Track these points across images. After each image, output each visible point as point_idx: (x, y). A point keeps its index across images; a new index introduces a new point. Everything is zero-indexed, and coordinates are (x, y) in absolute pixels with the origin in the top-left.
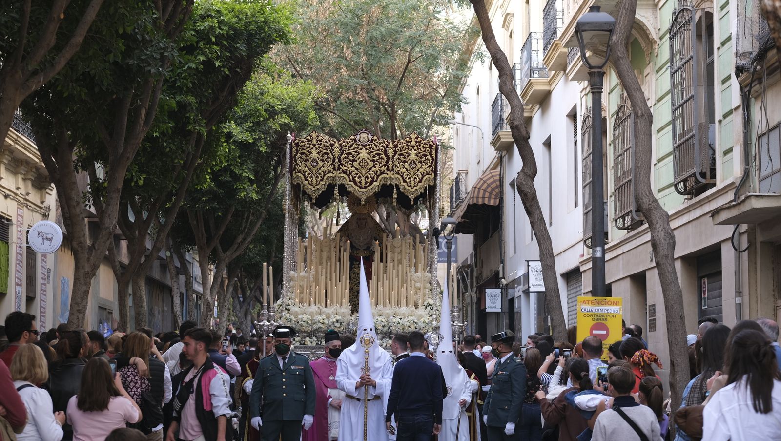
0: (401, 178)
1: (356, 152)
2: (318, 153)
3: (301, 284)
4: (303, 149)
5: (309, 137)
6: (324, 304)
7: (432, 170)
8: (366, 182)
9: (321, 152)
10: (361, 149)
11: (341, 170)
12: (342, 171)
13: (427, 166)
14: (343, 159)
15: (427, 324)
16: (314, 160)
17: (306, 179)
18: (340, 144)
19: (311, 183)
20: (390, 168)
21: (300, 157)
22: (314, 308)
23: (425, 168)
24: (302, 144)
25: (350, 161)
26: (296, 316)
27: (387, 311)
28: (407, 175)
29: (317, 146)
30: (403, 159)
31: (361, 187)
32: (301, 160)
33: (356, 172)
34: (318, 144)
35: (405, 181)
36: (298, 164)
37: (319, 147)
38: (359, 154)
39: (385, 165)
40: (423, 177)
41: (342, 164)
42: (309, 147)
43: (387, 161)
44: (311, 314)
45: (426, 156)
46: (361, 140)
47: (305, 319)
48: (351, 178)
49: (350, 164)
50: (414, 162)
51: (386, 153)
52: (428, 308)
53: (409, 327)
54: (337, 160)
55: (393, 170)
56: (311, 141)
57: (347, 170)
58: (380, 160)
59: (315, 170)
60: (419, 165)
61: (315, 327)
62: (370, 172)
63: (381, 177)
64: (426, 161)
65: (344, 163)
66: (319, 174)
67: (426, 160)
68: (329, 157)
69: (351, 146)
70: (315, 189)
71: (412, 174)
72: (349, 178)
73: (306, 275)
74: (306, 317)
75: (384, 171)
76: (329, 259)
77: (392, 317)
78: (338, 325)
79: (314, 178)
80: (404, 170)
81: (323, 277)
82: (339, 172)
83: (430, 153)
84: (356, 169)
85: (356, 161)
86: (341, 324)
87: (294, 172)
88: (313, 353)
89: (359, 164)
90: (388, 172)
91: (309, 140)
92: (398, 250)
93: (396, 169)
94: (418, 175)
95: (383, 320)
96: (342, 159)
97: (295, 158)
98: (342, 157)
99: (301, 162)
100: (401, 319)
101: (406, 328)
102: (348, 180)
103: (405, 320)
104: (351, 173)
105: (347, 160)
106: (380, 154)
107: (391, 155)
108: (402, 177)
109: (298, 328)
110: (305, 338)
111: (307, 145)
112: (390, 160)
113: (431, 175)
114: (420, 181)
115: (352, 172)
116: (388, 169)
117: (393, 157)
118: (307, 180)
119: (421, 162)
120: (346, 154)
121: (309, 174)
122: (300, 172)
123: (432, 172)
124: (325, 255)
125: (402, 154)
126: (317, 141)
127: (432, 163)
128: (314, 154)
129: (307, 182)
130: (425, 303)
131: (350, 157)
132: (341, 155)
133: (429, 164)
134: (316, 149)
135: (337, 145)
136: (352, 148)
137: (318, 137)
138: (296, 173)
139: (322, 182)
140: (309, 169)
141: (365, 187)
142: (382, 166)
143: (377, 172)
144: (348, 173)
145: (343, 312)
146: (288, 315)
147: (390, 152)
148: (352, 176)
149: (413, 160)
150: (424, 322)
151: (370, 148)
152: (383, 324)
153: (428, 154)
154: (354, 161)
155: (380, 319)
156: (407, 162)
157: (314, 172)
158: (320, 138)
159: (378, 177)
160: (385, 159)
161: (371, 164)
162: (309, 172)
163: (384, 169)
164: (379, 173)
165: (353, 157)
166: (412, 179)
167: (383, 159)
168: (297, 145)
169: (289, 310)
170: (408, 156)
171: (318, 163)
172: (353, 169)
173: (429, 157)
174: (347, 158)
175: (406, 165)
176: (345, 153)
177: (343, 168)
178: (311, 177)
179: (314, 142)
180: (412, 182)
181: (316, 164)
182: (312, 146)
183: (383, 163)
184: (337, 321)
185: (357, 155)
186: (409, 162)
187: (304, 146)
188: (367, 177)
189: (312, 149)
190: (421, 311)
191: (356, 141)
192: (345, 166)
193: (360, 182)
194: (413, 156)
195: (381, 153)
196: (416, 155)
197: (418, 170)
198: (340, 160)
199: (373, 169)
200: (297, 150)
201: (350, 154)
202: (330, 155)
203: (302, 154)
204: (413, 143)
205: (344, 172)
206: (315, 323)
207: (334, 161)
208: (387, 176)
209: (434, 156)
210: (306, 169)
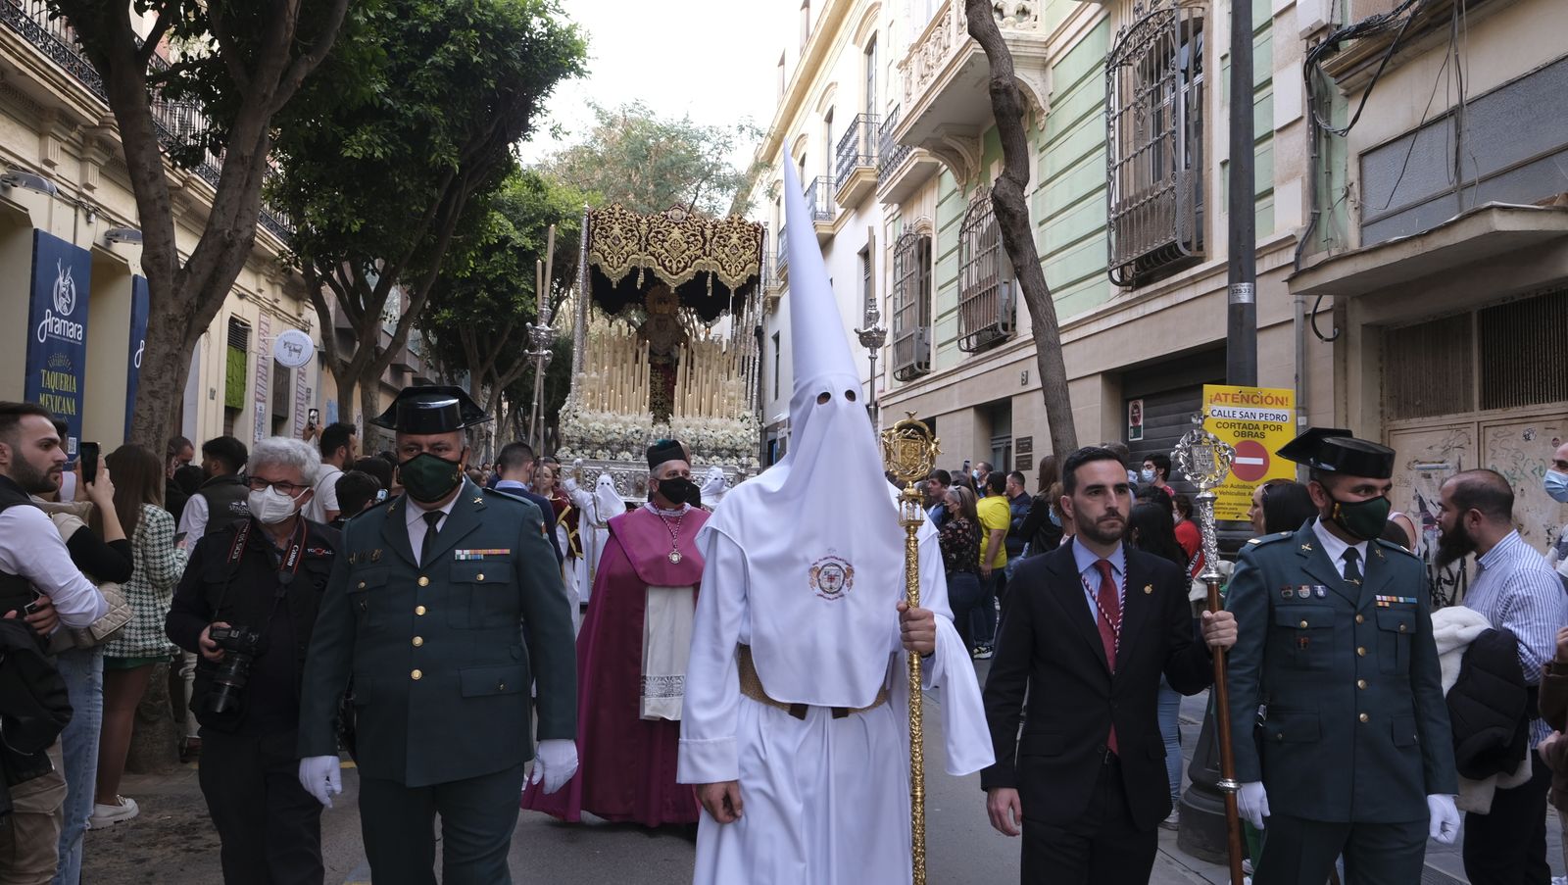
0: (719, 265)
1: (666, 230)
2: (621, 229)
3: (592, 387)
4: (602, 224)
5: (610, 210)
6: (619, 411)
7: (756, 258)
8: (678, 268)
9: (625, 228)
10: (673, 228)
11: (648, 251)
12: (650, 252)
13: (751, 252)
14: (651, 238)
15: (745, 438)
16: (616, 238)
17: (605, 260)
18: (648, 221)
19: (611, 265)
20: (708, 253)
21: (599, 234)
22: (607, 415)
23: (749, 254)
24: (601, 217)
25: (659, 241)
26: (586, 424)
27: (697, 422)
28: (727, 262)
30: (723, 243)
31: (671, 273)
32: (601, 236)
33: (666, 254)
34: (622, 219)
35: (724, 269)
36: (596, 241)
37: (623, 222)
38: (670, 233)
39: (701, 248)
40: (746, 265)
41: (650, 245)
42: (611, 222)
43: (704, 244)
44: (605, 422)
45: (750, 240)
46: (674, 216)
47: (597, 428)
48: (660, 261)
49: (660, 244)
50: (736, 247)
51: (702, 233)
52: (745, 421)
53: (724, 441)
54: (643, 239)
55: (710, 255)
56: (614, 214)
57: (655, 252)
58: (695, 242)
60: (742, 251)
61: (609, 437)
62: (683, 256)
63: (696, 262)
64: (749, 247)
65: (652, 243)
66: (622, 254)
67: (750, 245)
68: (634, 235)
69: (662, 223)
70: (615, 272)
71: (733, 260)
72: (658, 261)
73: (598, 377)
74: (598, 425)
75: (700, 256)
76: (625, 361)
77: (703, 430)
78: (637, 436)
79: (615, 258)
80: (724, 256)
81: (619, 379)
82: (645, 253)
83: (755, 237)
84: (667, 251)
85: (667, 241)
86: (641, 434)
87: (591, 250)
88: (604, 469)
89: (670, 245)
90: (705, 257)
91: (610, 213)
92: (706, 355)
93: (714, 254)
94: (740, 263)
95: (691, 432)
96: (649, 238)
97: (593, 233)
98: (650, 236)
99: (600, 239)
100: (713, 432)
101: (720, 442)
102: (656, 264)
103: (720, 432)
104: (660, 256)
105: (656, 239)
106: (696, 235)
107: (709, 237)
108: (721, 263)
109: (588, 437)
111: (607, 219)
112: (708, 244)
113: (756, 263)
114: (742, 270)
116: (704, 254)
117: (712, 239)
118: (607, 261)
119: (743, 247)
120: (655, 232)
121: (609, 254)
122: (598, 251)
125: (722, 237)
126: (621, 215)
127: (757, 249)
128: (617, 229)
129: (606, 263)
130: (741, 416)
131: (660, 236)
132: (649, 233)
133: (753, 251)
134: (619, 224)
135: (644, 221)
136: (663, 225)
137: (621, 209)
138: (593, 251)
139: (624, 265)
140: (609, 247)
141: (677, 274)
142: (697, 250)
143: (692, 256)
144: (657, 255)
145: (644, 422)
146: (576, 422)
147: (708, 233)
148: (662, 260)
149: (735, 244)
150: (742, 436)
151: (684, 227)
153: (752, 239)
154: (664, 241)
155: (688, 431)
156: (728, 246)
157: (616, 252)
158: (624, 211)
159: (692, 262)
160: (702, 242)
161: (685, 246)
162: (609, 250)
163: (700, 252)
164: (693, 258)
165: (664, 236)
166: (733, 267)
167: (700, 241)
168: (596, 217)
169: (576, 417)
170: (729, 240)
171: (620, 242)
172: (663, 251)
173: (753, 242)
174: (656, 237)
175: (727, 250)
176: (653, 231)
177: (651, 249)
178: (612, 257)
179: (617, 215)
180: (733, 270)
181: (618, 242)
182: (614, 220)
183: (699, 246)
184: (637, 432)
185: (668, 235)
187: (604, 219)
188: (679, 262)
189: (614, 224)
190: (736, 424)
191: (667, 218)
192: (653, 247)
193: (671, 267)
194: (735, 239)
195: (697, 233)
196: (739, 239)
197: (740, 257)
198: (647, 240)
199: (687, 252)
200: (595, 224)
201: (660, 232)
202: (636, 233)
203: (601, 229)
204: (735, 224)
205: (652, 254)
206: (609, 433)
207: (640, 240)
208: (703, 262)
209: (759, 241)
210: (606, 247)
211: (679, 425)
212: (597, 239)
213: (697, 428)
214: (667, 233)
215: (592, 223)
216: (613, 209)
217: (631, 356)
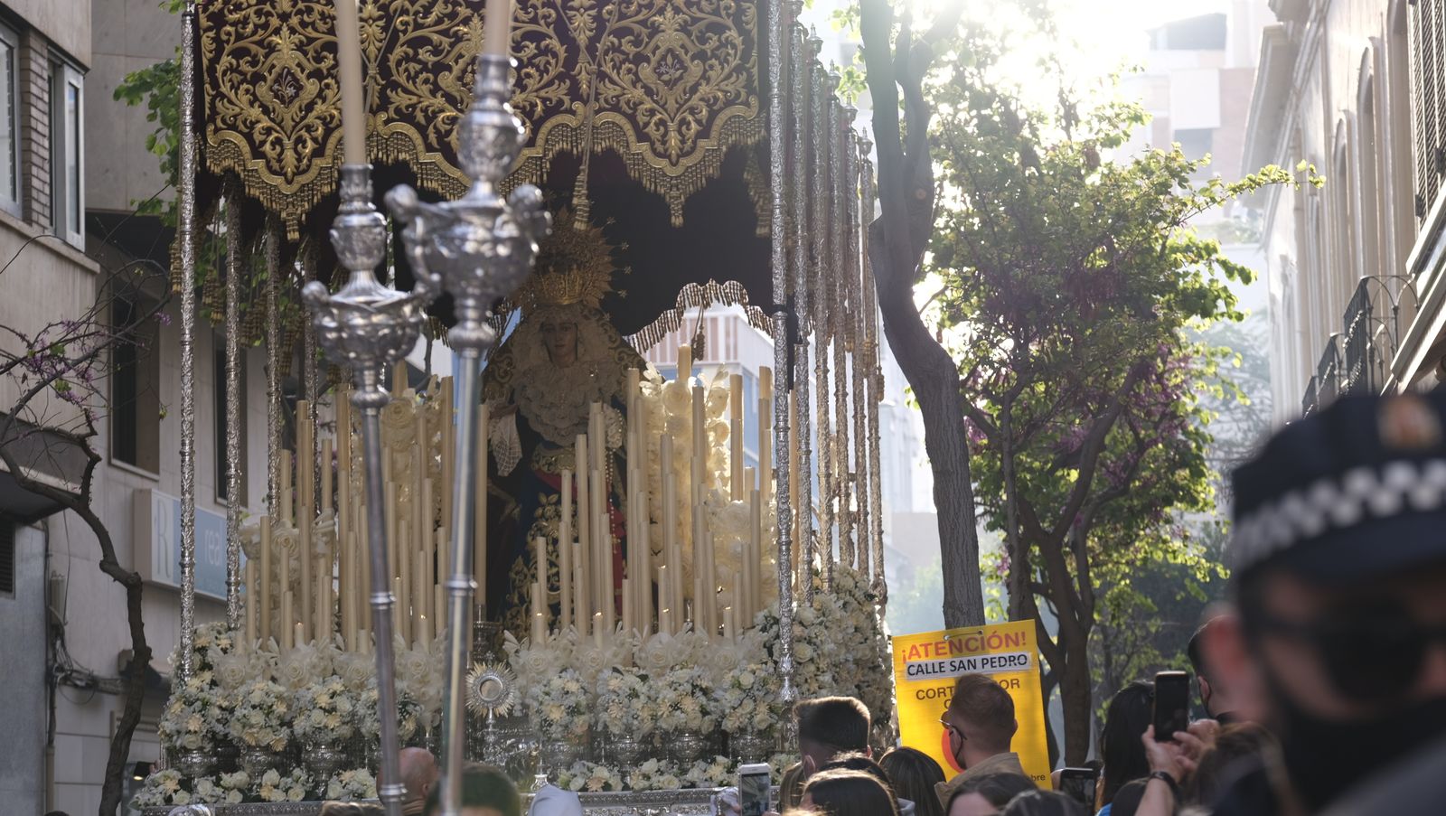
0: (627, 127)
1: (445, 33)
2: (300, 47)
4: (239, 37)
7: (749, 86)
9: (311, 40)
10: (466, 21)
11: (392, 108)
12: (398, 110)
13: (727, 70)
14: (399, 64)
15: (748, 692)
16: (285, 77)
17: (257, 153)
18: (386, 8)
19: (276, 166)
20: (584, 89)
21: (232, 69)
23: (719, 80)
24: (236, 16)
25: (425, 68)
28: (652, 112)
29: (294, 21)
30: (631, 50)
32: (237, 77)
34: (300, 12)
35: (642, 136)
36: (223, 96)
37: (303, 24)
38: (458, 38)
39: (561, 77)
40: (713, 115)
41: (395, 86)
42: (266, 26)
43: (571, 62)
45: (721, 29)
48: (432, 137)
49: (426, 81)
50: (675, 57)
51: (563, 28)
53: (676, 707)
54: (374, 70)
55: (594, 95)
57: (414, 106)
58: (541, 60)
59: (289, 114)
60: (695, 68)
61: (301, 727)
63: (548, 125)
64: (720, 52)
65: (402, 79)
66: (309, 128)
67: (722, 45)
69: (429, 10)
70: (295, 187)
71: (671, 105)
72: (425, 137)
75: (561, 102)
77: (607, 673)
79: (288, 143)
80: (639, 93)
82: (383, 116)
83: (741, 18)
84: (451, 99)
85: (449, 69)
87: (211, 128)
89: (460, 79)
90: (577, 105)
91: (261, 1)
93: (608, 91)
94: (692, 111)
95: (573, 687)
96: (392, 64)
97: (212, 70)
98: (393, 58)
99: (235, 87)
100: (644, 678)
101: (664, 710)
102: (421, 147)
104: (431, 118)
105: (414, 67)
106: (544, 36)
107: (582, 39)
108: (632, 118)
110: (262, 773)
111: (254, 18)
112: (583, 57)
113: (747, 104)
114: (704, 133)
115: (435, 114)
116: (575, 94)
118: (263, 155)
119: (701, 56)
120: (410, 43)
121: (268, 131)
122: (233, 127)
123: (750, 91)
125: (628, 31)
127: (745, 57)
128: (286, 52)
129: (261, 163)
131: (425, 54)
132: (390, 48)
133: (734, 62)
134: (293, 31)
135: (371, 9)
136: (432, 18)
138: (217, 130)
139: (318, 162)
140: (266, 111)
142: (550, 83)
143: (534, 105)
144: (420, 117)
147: (583, 24)
148: (437, 131)
149: (670, 51)
150: (737, 685)
152: (571, 701)
153: (729, 22)
154: (440, 68)
156: (648, 60)
157: (289, 124)
159: (536, 125)
160: (562, 54)
162: (266, 123)
163: (558, 92)
164: (537, 111)
165: (436, 51)
166: (672, 126)
167: (555, 55)
170: (651, 36)
171: (299, 88)
172: (439, 101)
173: (732, 34)
174: (415, 59)
175: (646, 71)
176: (402, 38)
177: (400, 99)
178: (278, 141)
180: (674, 140)
181: (291, 91)
182: (275, 22)
183: (552, 73)
185: (452, 45)
186: (654, 60)
187: (245, 21)
189: (277, 31)
192: (406, 91)
194: (669, 35)
195: (543, 29)
196: (684, 28)
197: (694, 89)
199: (518, 96)
200: (217, 39)
201: (425, 41)
206: (301, 712)
208: (572, 121)
209: (753, 27)
210: (255, 112)
212: (225, 89)
214: (446, 41)
215: (206, 41)
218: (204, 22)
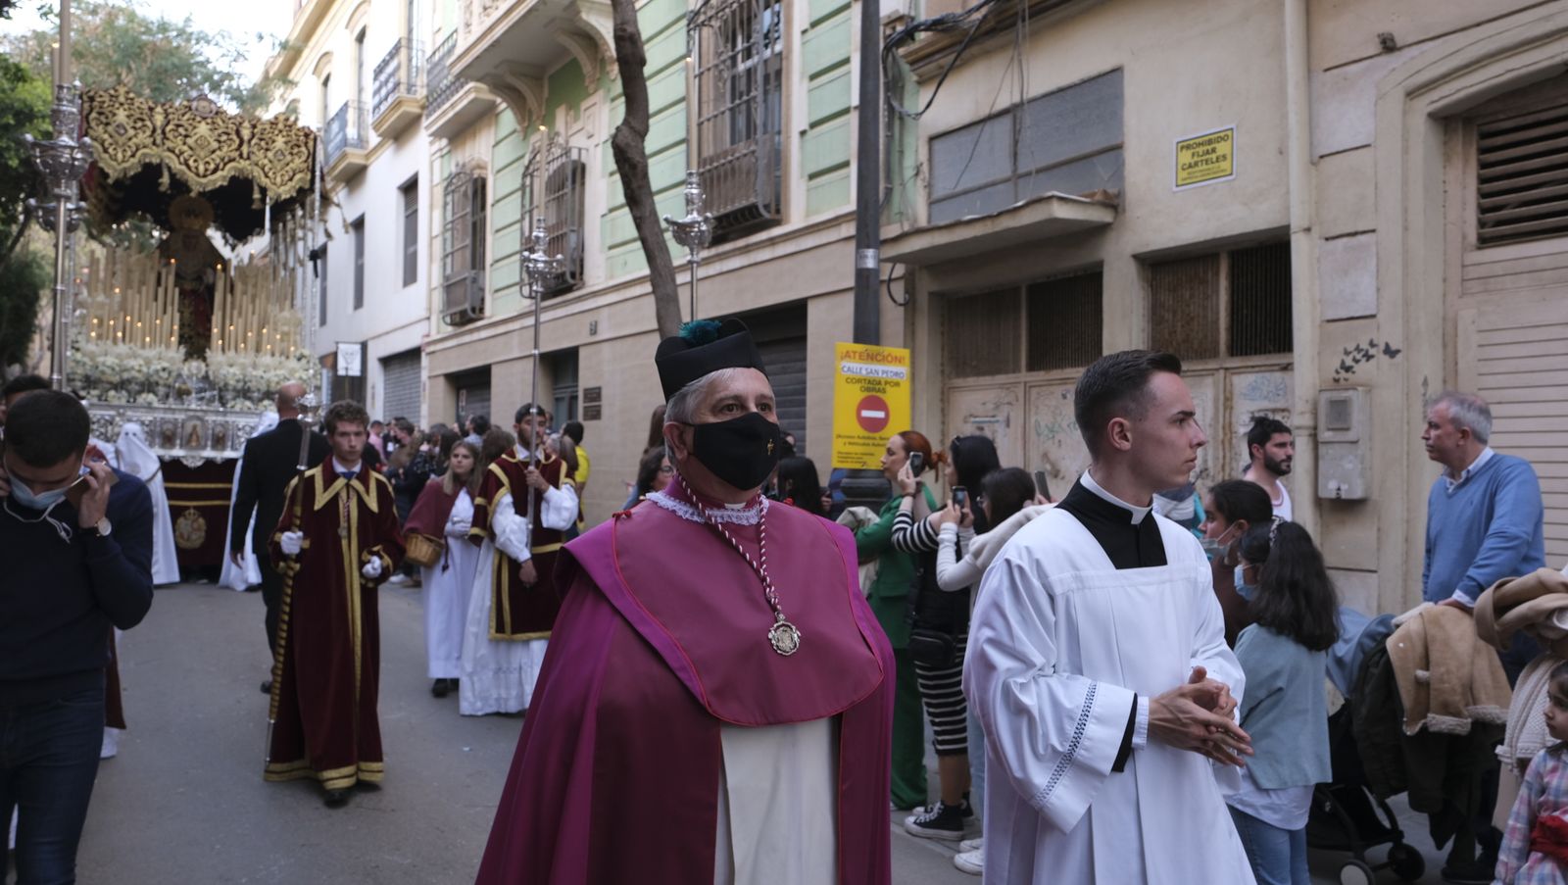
0: (261, 172)
2: (128, 117)
3: (99, 313)
4: (102, 107)
5: (112, 92)
6: (139, 344)
7: (308, 168)
8: (206, 170)
9: (132, 115)
10: (199, 123)
11: (165, 146)
12: (168, 148)
13: (301, 160)
14: (170, 131)
16: (121, 126)
17: (106, 151)
18: (165, 110)
19: (113, 158)
20: (245, 155)
21: (98, 119)
22: (122, 348)
23: (298, 163)
24: (99, 99)
25: (181, 135)
26: (92, 357)
27: (242, 360)
28: (271, 169)
29: (126, 106)
30: (265, 145)
31: (198, 175)
32: (98, 122)
33: (190, 152)
35: (267, 176)
36: (93, 129)
37: (130, 109)
38: (195, 128)
39: (237, 150)
40: (294, 174)
41: (168, 139)
42: (113, 105)
43: (240, 145)
44: (118, 356)
45: (299, 146)
46: (200, 108)
47: (109, 363)
48: (182, 160)
49: (181, 140)
50: (281, 152)
51: (238, 133)
52: (304, 361)
54: (159, 131)
55: (248, 158)
56: (117, 97)
57: (175, 148)
58: (229, 142)
60: (289, 158)
61: (126, 376)
62: (213, 156)
63: (230, 165)
64: (299, 154)
65: (171, 137)
66: (129, 147)
68: (145, 126)
69: (183, 115)
70: (118, 168)
71: (279, 168)
72: (179, 159)
73: (107, 301)
74: (110, 360)
75: (235, 158)
76: (143, 283)
77: (250, 369)
78: (165, 375)
79: (120, 151)
80: (266, 161)
81: (137, 305)
82: (162, 148)
83: (306, 144)
84: (190, 148)
85: (191, 137)
86: (170, 373)
88: (119, 415)
89: (195, 142)
90: (241, 161)
91: (112, 96)
92: (251, 282)
93: (253, 158)
94: (286, 171)
95: (235, 372)
96: (167, 131)
98: (167, 129)
103: (272, 373)
104: (182, 153)
105: (176, 134)
107: (246, 138)
108: (263, 169)
109: (96, 375)
110: (107, 392)
112: (245, 145)
115: (184, 152)
116: (241, 156)
117: (250, 141)
118: (108, 153)
119: (291, 154)
120: (175, 125)
121: (111, 144)
124: (136, 277)
125: (264, 139)
126: (127, 99)
127: (308, 157)
128: (121, 116)
129: (106, 156)
130: (298, 354)
131: (181, 130)
132: (167, 125)
133: (304, 159)
134: (125, 110)
135: (159, 109)
136: (185, 118)
137: (128, 93)
139: (132, 160)
141: (205, 176)
142: (231, 151)
143: (224, 157)
144: (177, 151)
145: (172, 358)
146: (79, 356)
147: (246, 133)
148: (184, 158)
149: (280, 149)
151: (213, 123)
152: (235, 378)
153: (302, 145)
154: (186, 136)
155: (232, 370)
156: (271, 151)
157: (120, 143)
158: (132, 95)
159: (225, 164)
161: (215, 145)
162: (110, 141)
163: (235, 154)
164: (226, 160)
165: (186, 130)
166: (278, 175)
168: (92, 99)
169: (78, 350)
171: (126, 131)
172: (186, 148)
173: (303, 149)
174: (177, 131)
175: (270, 154)
176: (172, 123)
177: (169, 144)
178: (115, 149)
179: (122, 99)
180: (279, 180)
182: (117, 105)
183: (233, 147)
184: (164, 369)
185: (193, 130)
186: (273, 151)
187: (104, 102)
188: (208, 163)
189: (118, 109)
190: (293, 363)
191: (190, 109)
192: (172, 142)
193: (197, 168)
194: (280, 142)
195: (230, 130)
196: (285, 143)
197: (287, 164)
198: (164, 132)
199: (218, 153)
200: (92, 106)
201: (181, 125)
202: (148, 123)
203: (100, 114)
204: (281, 126)
205: (172, 151)
206: (126, 370)
207: (154, 131)
208: (240, 166)
209: (311, 149)
210: (106, 136)
211: (220, 363)
212: (93, 124)
213: (243, 367)
214: (190, 128)
215: (86, 105)
216: (116, 91)
217: (152, 278)
218: (85, 98)
